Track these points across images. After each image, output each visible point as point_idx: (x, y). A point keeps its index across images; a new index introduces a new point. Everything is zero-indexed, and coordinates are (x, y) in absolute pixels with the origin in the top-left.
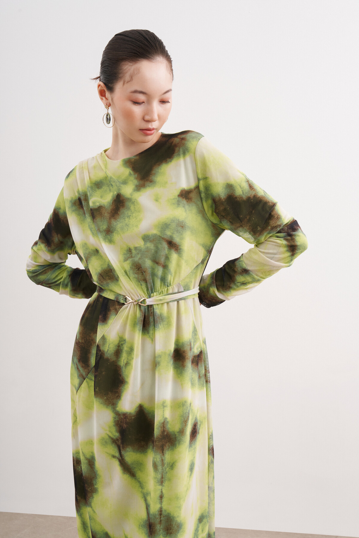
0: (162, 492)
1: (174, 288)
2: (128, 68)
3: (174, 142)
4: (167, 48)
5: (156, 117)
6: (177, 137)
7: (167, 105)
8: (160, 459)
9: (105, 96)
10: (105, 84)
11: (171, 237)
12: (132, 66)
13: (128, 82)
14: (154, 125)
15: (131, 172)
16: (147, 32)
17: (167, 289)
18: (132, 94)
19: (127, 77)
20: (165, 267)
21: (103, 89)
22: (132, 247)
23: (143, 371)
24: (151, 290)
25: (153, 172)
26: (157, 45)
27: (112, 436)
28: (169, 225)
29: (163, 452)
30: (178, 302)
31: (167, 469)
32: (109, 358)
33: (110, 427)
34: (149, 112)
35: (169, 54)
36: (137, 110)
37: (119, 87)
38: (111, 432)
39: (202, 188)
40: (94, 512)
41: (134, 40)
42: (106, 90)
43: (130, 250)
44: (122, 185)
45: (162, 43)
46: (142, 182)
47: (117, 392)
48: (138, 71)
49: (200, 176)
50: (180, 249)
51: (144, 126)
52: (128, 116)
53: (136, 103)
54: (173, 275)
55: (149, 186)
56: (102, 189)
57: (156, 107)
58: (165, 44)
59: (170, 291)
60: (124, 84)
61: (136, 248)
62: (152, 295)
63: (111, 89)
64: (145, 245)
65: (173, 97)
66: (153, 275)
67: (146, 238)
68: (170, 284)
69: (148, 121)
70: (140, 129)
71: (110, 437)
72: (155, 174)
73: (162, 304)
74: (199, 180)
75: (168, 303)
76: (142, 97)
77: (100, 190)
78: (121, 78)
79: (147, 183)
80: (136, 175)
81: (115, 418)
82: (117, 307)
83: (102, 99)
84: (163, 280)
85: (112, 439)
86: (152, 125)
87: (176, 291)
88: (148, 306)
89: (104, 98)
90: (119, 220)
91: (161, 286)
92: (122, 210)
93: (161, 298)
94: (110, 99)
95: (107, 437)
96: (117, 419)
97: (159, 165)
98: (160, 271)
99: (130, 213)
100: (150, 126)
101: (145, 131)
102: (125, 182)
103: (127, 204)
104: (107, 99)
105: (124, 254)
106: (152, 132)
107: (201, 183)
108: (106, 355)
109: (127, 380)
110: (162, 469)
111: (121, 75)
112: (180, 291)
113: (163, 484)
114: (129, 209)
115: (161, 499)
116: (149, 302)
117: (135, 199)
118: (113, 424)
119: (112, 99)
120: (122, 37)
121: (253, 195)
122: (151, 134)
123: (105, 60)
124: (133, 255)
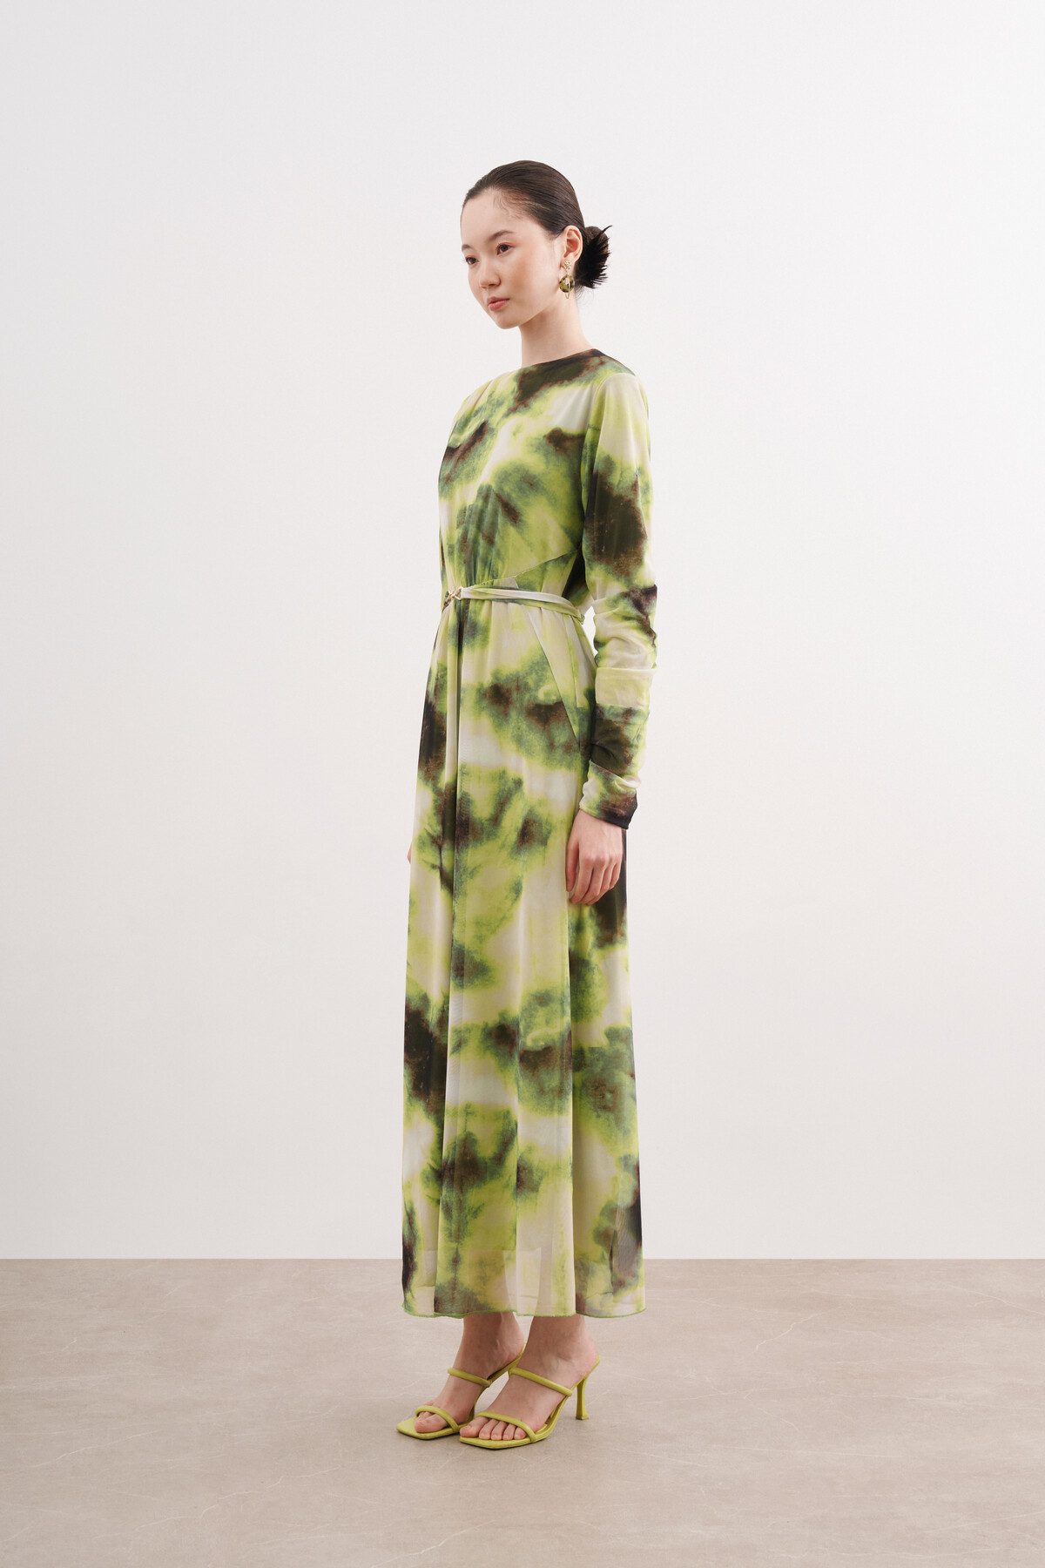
27: (431, 832)
33: (429, 818)
38: (431, 826)
71: (429, 834)
73: (483, 601)
81: (435, 801)
85: (432, 837)
95: (425, 834)
96: (439, 802)
118: (434, 811)
121: (628, 498)
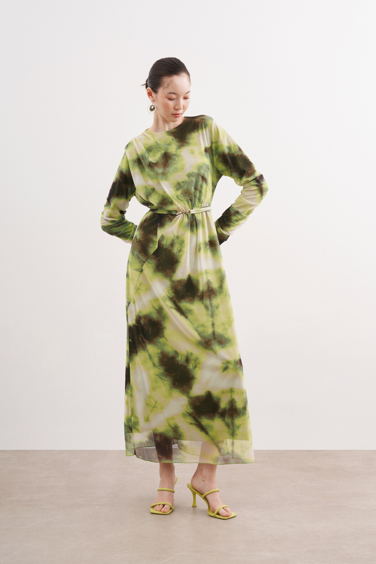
0: (213, 322)
1: (204, 204)
2: (166, 80)
3: (197, 121)
4: (187, 68)
5: (182, 107)
6: (197, 118)
7: (188, 100)
8: (210, 303)
9: (151, 95)
10: (151, 88)
11: (204, 174)
12: (169, 79)
13: (166, 88)
14: (181, 111)
15: (173, 138)
16: (175, 59)
17: (201, 205)
18: (168, 94)
19: (166, 85)
20: (200, 192)
21: (150, 91)
22: (180, 181)
23: (190, 254)
24: (193, 206)
25: (187, 137)
26: (182, 67)
28: (203, 167)
29: (210, 299)
30: (206, 212)
31: (215, 309)
32: (168, 248)
34: (178, 104)
35: (189, 71)
36: (171, 103)
37: (161, 91)
39: (214, 148)
40: (167, 340)
41: (169, 64)
42: (152, 92)
43: (179, 184)
44: (169, 147)
45: (184, 65)
46: (181, 144)
47: (173, 269)
48: (172, 81)
49: (213, 141)
50: (207, 182)
51: (175, 112)
52: (166, 107)
53: (170, 99)
54: (204, 197)
55: (186, 145)
56: (153, 151)
57: (182, 101)
58: (186, 65)
59: (203, 206)
60: (164, 89)
61: (183, 182)
62: (194, 208)
63: (156, 92)
64: (189, 179)
65: (190, 95)
66: (195, 196)
67: (189, 175)
68: (203, 202)
69: (177, 110)
70: (172, 114)
72: (188, 139)
73: (199, 213)
74: (212, 143)
75: (202, 213)
76: (174, 96)
77: (151, 152)
78: (162, 86)
79: (184, 144)
80: (177, 140)
82: (171, 217)
83: (149, 97)
84: (199, 200)
86: (179, 112)
87: (205, 206)
88: (192, 214)
89: (151, 97)
90: (170, 166)
91: (198, 203)
92: (170, 161)
93: (199, 209)
94: (155, 97)
97: (190, 133)
98: (198, 194)
99: (176, 162)
100: (178, 112)
101: (176, 115)
102: (169, 144)
103: (173, 157)
104: (152, 97)
105: (175, 187)
106: (180, 115)
107: (214, 144)
108: (165, 246)
109: (180, 260)
110: (211, 309)
111: (162, 84)
112: (207, 206)
113: (213, 317)
114: (175, 160)
115: (213, 326)
116: (192, 212)
117: (179, 154)
119: (156, 97)
120: (162, 62)
122: (179, 117)
123: (152, 75)
124: (182, 186)
